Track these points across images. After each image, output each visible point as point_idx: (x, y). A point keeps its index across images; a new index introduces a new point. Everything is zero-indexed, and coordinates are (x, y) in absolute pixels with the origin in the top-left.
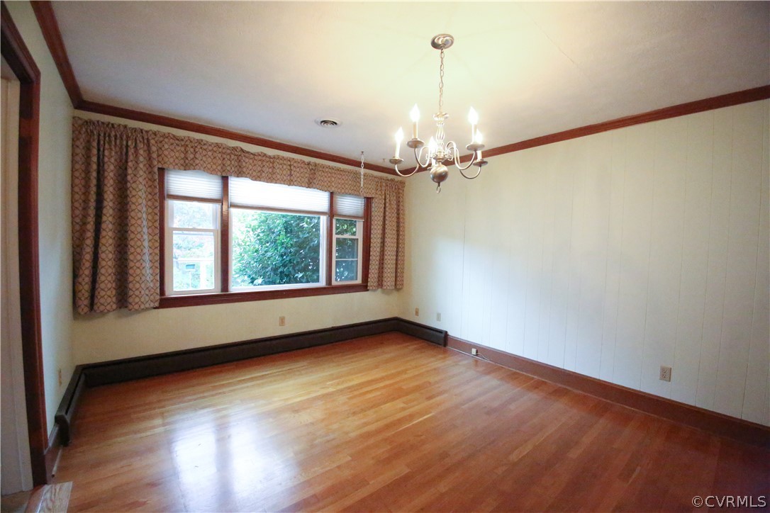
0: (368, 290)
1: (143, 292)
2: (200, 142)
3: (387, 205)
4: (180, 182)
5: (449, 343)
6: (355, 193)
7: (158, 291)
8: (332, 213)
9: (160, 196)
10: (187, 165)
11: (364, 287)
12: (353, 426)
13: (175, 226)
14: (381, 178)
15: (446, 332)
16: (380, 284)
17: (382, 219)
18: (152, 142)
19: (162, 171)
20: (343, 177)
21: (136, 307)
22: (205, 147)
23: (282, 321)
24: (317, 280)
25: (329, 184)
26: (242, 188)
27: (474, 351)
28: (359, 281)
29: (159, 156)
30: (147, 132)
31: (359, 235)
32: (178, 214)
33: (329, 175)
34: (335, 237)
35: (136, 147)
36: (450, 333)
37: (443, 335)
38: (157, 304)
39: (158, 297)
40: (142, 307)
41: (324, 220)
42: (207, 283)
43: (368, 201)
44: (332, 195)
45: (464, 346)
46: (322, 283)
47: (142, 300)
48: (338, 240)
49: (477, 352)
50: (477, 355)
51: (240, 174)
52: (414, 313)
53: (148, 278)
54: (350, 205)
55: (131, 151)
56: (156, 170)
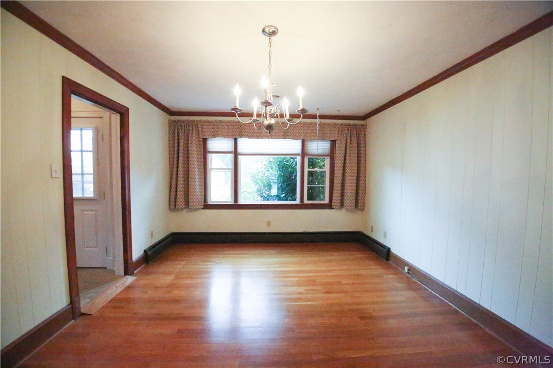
0: (333, 209)
1: (195, 200)
2: (220, 121)
3: (348, 144)
4: (215, 144)
5: (392, 258)
6: (322, 138)
7: (203, 200)
8: (304, 153)
9: (205, 152)
10: (215, 135)
11: (329, 206)
13: (213, 167)
14: (342, 124)
15: (389, 249)
16: (342, 205)
17: (343, 155)
18: (199, 126)
19: (205, 141)
20: (311, 128)
21: (192, 207)
22: (223, 124)
24: (295, 200)
25: (299, 134)
27: (406, 269)
28: (327, 201)
29: (202, 132)
30: (197, 121)
31: (327, 169)
32: (215, 161)
33: (300, 128)
34: (306, 170)
35: (192, 130)
36: (392, 250)
37: (385, 250)
38: (202, 207)
39: (203, 203)
40: (195, 207)
41: (298, 159)
42: (227, 198)
43: (333, 143)
44: (303, 142)
45: (401, 263)
46: (298, 202)
47: (195, 204)
48: (309, 172)
49: (409, 270)
50: (408, 273)
52: (370, 229)
53: (198, 194)
54: (319, 147)
55: (191, 132)
56: (201, 140)
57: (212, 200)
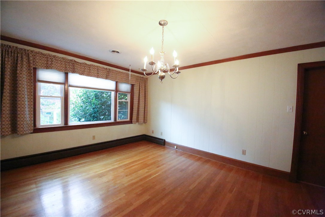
0: (132, 123)
1: (25, 126)
2: (54, 56)
3: (141, 88)
4: (44, 74)
5: (166, 144)
6: (127, 82)
7: (33, 125)
8: (117, 90)
9: (34, 81)
10: (48, 67)
11: (131, 122)
12: (126, 181)
13: (41, 95)
14: (138, 76)
15: (165, 140)
16: (138, 120)
17: (138, 93)
18: (31, 55)
19: (35, 69)
20: (122, 75)
21: (21, 133)
22: (57, 59)
23: (94, 137)
24: (110, 119)
25: (116, 78)
26: (75, 78)
27: (175, 147)
28: (128, 119)
29: (33, 62)
30: (28, 50)
31: (129, 100)
32: (43, 89)
33: (116, 74)
34: (118, 101)
35: (22, 57)
36: (166, 140)
37: (163, 141)
38: (32, 131)
39: (33, 128)
40: (25, 133)
41: (113, 94)
42: (57, 121)
43: (133, 86)
44: (117, 82)
45: (172, 145)
46: (112, 120)
47: (25, 129)
48: (119, 102)
49: (177, 147)
50: (177, 149)
51: (74, 72)
52: (152, 132)
53: (27, 119)
54: (125, 87)
55: (20, 59)
56: (32, 68)
57: (41, 124)
